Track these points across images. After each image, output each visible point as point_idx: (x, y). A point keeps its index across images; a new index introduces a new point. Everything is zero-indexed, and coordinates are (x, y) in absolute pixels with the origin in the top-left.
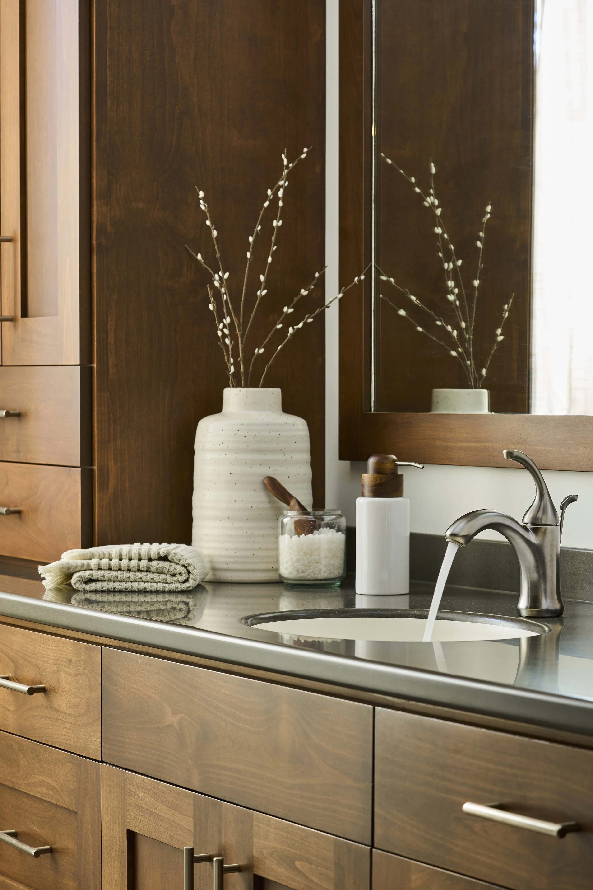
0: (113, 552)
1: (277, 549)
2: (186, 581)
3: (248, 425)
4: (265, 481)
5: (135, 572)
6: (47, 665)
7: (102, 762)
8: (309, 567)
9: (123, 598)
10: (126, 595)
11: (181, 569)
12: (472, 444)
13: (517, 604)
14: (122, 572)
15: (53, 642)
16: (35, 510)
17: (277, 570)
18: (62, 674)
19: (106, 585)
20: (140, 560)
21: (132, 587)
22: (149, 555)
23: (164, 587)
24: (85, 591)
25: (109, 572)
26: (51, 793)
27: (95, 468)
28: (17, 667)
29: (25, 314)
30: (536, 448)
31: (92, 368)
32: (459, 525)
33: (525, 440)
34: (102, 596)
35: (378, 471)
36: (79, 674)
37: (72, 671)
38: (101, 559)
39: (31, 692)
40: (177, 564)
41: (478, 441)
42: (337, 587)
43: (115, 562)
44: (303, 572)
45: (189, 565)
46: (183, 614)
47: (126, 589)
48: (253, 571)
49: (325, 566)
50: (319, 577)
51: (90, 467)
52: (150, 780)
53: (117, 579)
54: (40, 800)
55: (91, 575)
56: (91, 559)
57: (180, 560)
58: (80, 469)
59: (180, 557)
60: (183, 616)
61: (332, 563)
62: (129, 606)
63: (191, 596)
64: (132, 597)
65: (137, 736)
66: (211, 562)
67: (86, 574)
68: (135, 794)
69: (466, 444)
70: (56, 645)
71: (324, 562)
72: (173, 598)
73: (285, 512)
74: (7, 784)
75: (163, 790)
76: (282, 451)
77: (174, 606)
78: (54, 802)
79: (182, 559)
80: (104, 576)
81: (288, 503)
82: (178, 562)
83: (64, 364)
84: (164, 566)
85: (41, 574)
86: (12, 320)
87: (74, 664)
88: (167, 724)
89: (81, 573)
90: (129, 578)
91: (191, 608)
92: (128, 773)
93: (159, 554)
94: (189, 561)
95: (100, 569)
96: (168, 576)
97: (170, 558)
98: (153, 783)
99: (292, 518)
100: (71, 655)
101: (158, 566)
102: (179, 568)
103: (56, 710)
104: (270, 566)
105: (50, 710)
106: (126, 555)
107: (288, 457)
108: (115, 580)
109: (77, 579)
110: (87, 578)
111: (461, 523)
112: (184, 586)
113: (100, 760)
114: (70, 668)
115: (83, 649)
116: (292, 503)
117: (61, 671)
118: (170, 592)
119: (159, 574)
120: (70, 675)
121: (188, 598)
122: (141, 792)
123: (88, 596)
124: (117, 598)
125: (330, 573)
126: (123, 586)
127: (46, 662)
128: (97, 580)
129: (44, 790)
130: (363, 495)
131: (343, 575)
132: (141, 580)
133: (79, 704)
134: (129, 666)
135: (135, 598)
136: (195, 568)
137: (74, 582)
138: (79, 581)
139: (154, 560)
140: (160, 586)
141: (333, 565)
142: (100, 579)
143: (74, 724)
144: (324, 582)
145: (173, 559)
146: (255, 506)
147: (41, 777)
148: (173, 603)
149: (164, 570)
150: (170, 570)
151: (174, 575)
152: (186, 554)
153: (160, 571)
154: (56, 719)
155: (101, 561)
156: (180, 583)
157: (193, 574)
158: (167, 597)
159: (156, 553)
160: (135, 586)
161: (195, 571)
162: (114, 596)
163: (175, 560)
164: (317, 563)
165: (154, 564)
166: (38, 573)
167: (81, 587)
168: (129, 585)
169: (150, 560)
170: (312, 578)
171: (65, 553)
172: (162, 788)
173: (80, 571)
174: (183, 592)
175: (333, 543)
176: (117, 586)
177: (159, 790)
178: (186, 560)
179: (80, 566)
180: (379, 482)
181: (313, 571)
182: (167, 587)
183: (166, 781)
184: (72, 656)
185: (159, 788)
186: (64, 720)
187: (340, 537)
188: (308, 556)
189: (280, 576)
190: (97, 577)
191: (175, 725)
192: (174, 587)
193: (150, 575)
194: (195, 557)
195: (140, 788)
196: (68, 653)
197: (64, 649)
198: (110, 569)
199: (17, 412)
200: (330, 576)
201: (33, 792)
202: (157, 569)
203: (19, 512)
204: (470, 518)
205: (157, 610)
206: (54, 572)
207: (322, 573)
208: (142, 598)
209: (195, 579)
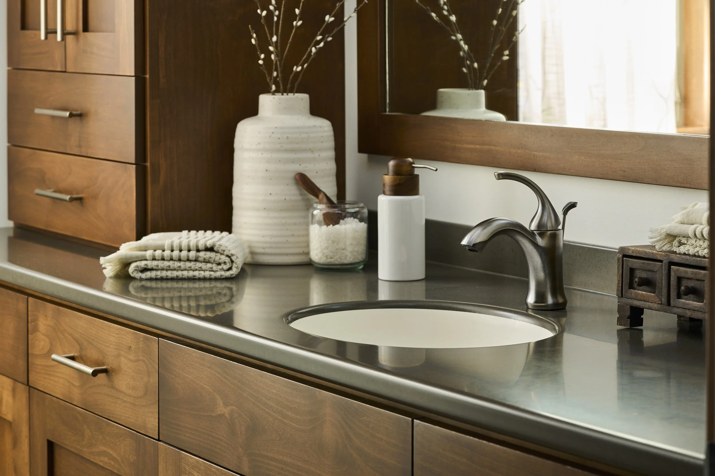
0: (166, 244)
1: (307, 235)
2: (230, 269)
3: (281, 128)
4: (297, 177)
5: (185, 261)
6: (109, 349)
7: (159, 440)
8: (337, 253)
9: (175, 285)
10: (177, 282)
11: (225, 259)
12: (478, 146)
13: (526, 298)
14: (173, 262)
15: (115, 330)
16: (95, 197)
17: (308, 254)
18: (123, 359)
19: (159, 274)
20: (189, 251)
21: (183, 275)
22: (197, 246)
23: (210, 275)
24: (141, 279)
25: (162, 262)
26: (113, 463)
27: (148, 164)
28: (81, 349)
29: (86, 28)
30: (535, 153)
31: (145, 79)
32: (475, 233)
33: (525, 146)
34: (156, 283)
35: (397, 172)
36: (138, 361)
37: (132, 357)
38: (155, 251)
39: (95, 373)
40: (222, 254)
41: (483, 144)
42: (361, 269)
43: (167, 253)
44: (331, 258)
45: (232, 255)
46: (227, 298)
47: (177, 277)
48: (287, 254)
49: (351, 252)
50: (346, 262)
51: (143, 164)
52: (204, 462)
53: (169, 268)
54: (102, 467)
55: (146, 265)
56: (146, 251)
57: (224, 251)
58: (134, 166)
59: (224, 248)
60: (227, 300)
61: (356, 249)
62: (180, 292)
63: (234, 283)
64: (182, 284)
65: (192, 421)
66: (250, 247)
67: (142, 264)
68: (190, 473)
69: (472, 146)
70: (117, 332)
71: (350, 249)
72: (218, 284)
73: (315, 205)
74: (73, 450)
75: (215, 473)
76: (311, 151)
77: (219, 291)
78: (115, 471)
79: (226, 250)
80: (158, 266)
81: (317, 196)
82: (222, 252)
83: (120, 74)
84: (210, 256)
85: (102, 265)
86: (75, 33)
87: (133, 351)
88: (219, 413)
89: (138, 263)
90: (180, 267)
91: (234, 293)
92: (183, 453)
93: (206, 245)
94: (233, 252)
95: (154, 259)
96: (214, 265)
97: (215, 249)
98: (206, 465)
99: (321, 210)
100: (130, 342)
101: (205, 257)
102: (223, 258)
103: (118, 390)
104: (301, 250)
105: (112, 389)
106: (177, 247)
107: (316, 155)
108: (168, 269)
109: (134, 268)
110: (143, 268)
111: (477, 231)
112: (228, 274)
113: (157, 438)
114: (130, 354)
115: (141, 339)
116: (321, 196)
117: (122, 356)
118: (216, 279)
119: (206, 264)
120: (130, 360)
121: (232, 284)
122: (195, 472)
123: (143, 283)
124: (170, 285)
125: (355, 259)
126: (175, 274)
127: (109, 347)
128: (151, 270)
129: (106, 459)
130: (384, 193)
131: (366, 258)
132: (190, 269)
133: (138, 387)
134: (183, 358)
135: (186, 285)
136: (237, 258)
137: (131, 271)
138: (136, 270)
139: (202, 251)
140: (207, 274)
141: (358, 251)
142: (154, 267)
143: (133, 404)
144: (349, 266)
145: (218, 250)
146: (288, 198)
147: (103, 448)
148: (219, 288)
149: (210, 260)
150: (216, 260)
151: (219, 264)
152: (230, 245)
153: (207, 260)
154: (118, 398)
155: (155, 252)
156: (225, 271)
157: (236, 263)
158: (213, 284)
159: (204, 245)
160: (186, 274)
161: (238, 261)
162: (167, 283)
163: (220, 251)
164: (343, 249)
165: (202, 254)
166: (99, 263)
167: (138, 275)
168: (179, 274)
169: (198, 250)
170: (339, 263)
171: (123, 245)
172: (214, 470)
173: (136, 261)
174: (227, 279)
175: (357, 232)
176: (169, 274)
177: (212, 472)
178: (229, 251)
179: (137, 257)
180: (398, 182)
181: (340, 257)
182: (214, 275)
183: (218, 464)
184: (131, 344)
185: (211, 470)
186: (124, 399)
187: (363, 226)
188: (335, 244)
189: (311, 260)
190: (152, 266)
191: (227, 415)
192: (220, 275)
193: (199, 265)
194: (237, 247)
195: (194, 468)
196: (128, 340)
197: (124, 337)
198: (163, 259)
199: (79, 112)
200: (354, 261)
201: (96, 460)
202: (204, 259)
203: (80, 199)
204: (484, 226)
205: (204, 295)
206: (113, 262)
207: (348, 259)
208: (191, 285)
209: (237, 268)
